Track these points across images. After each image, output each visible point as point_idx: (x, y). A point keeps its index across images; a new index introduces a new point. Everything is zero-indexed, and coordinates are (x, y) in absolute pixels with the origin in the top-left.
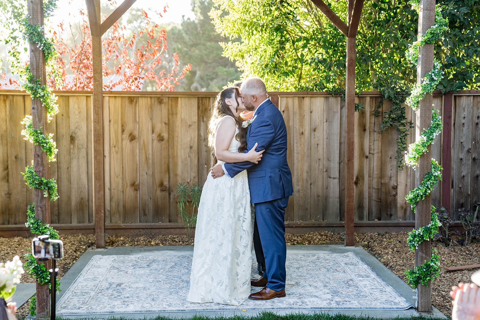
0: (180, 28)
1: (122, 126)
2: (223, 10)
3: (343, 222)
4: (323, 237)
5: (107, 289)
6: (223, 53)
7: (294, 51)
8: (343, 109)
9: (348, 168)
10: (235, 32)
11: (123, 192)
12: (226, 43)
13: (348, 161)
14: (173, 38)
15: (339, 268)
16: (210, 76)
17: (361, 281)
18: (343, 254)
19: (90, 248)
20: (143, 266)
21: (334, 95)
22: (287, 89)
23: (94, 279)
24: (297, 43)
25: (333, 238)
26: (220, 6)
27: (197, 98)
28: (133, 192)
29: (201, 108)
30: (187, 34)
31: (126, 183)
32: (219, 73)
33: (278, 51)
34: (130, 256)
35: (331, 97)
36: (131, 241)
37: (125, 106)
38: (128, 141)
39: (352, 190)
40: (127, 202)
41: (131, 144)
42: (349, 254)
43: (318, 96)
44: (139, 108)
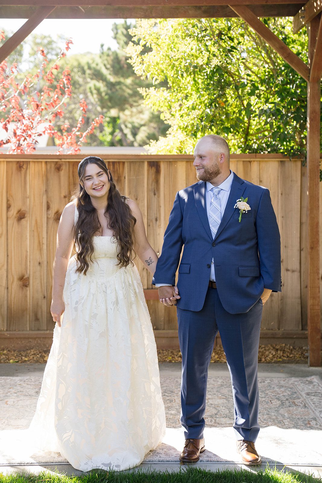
0: (98, 60)
1: (8, 200)
2: (144, 46)
3: (306, 332)
4: (279, 352)
7: (238, 99)
8: (305, 177)
9: (311, 258)
11: (8, 288)
12: (147, 89)
13: (312, 248)
15: (298, 400)
18: (305, 379)
20: (30, 393)
21: (293, 158)
25: (292, 354)
26: (139, 40)
28: (21, 289)
30: (106, 68)
31: (12, 276)
33: (215, 99)
34: (14, 378)
35: (288, 161)
36: (17, 355)
37: (12, 173)
38: (15, 221)
39: (318, 289)
40: (13, 302)
41: (18, 224)
42: (313, 379)
43: (270, 160)
44: (30, 175)
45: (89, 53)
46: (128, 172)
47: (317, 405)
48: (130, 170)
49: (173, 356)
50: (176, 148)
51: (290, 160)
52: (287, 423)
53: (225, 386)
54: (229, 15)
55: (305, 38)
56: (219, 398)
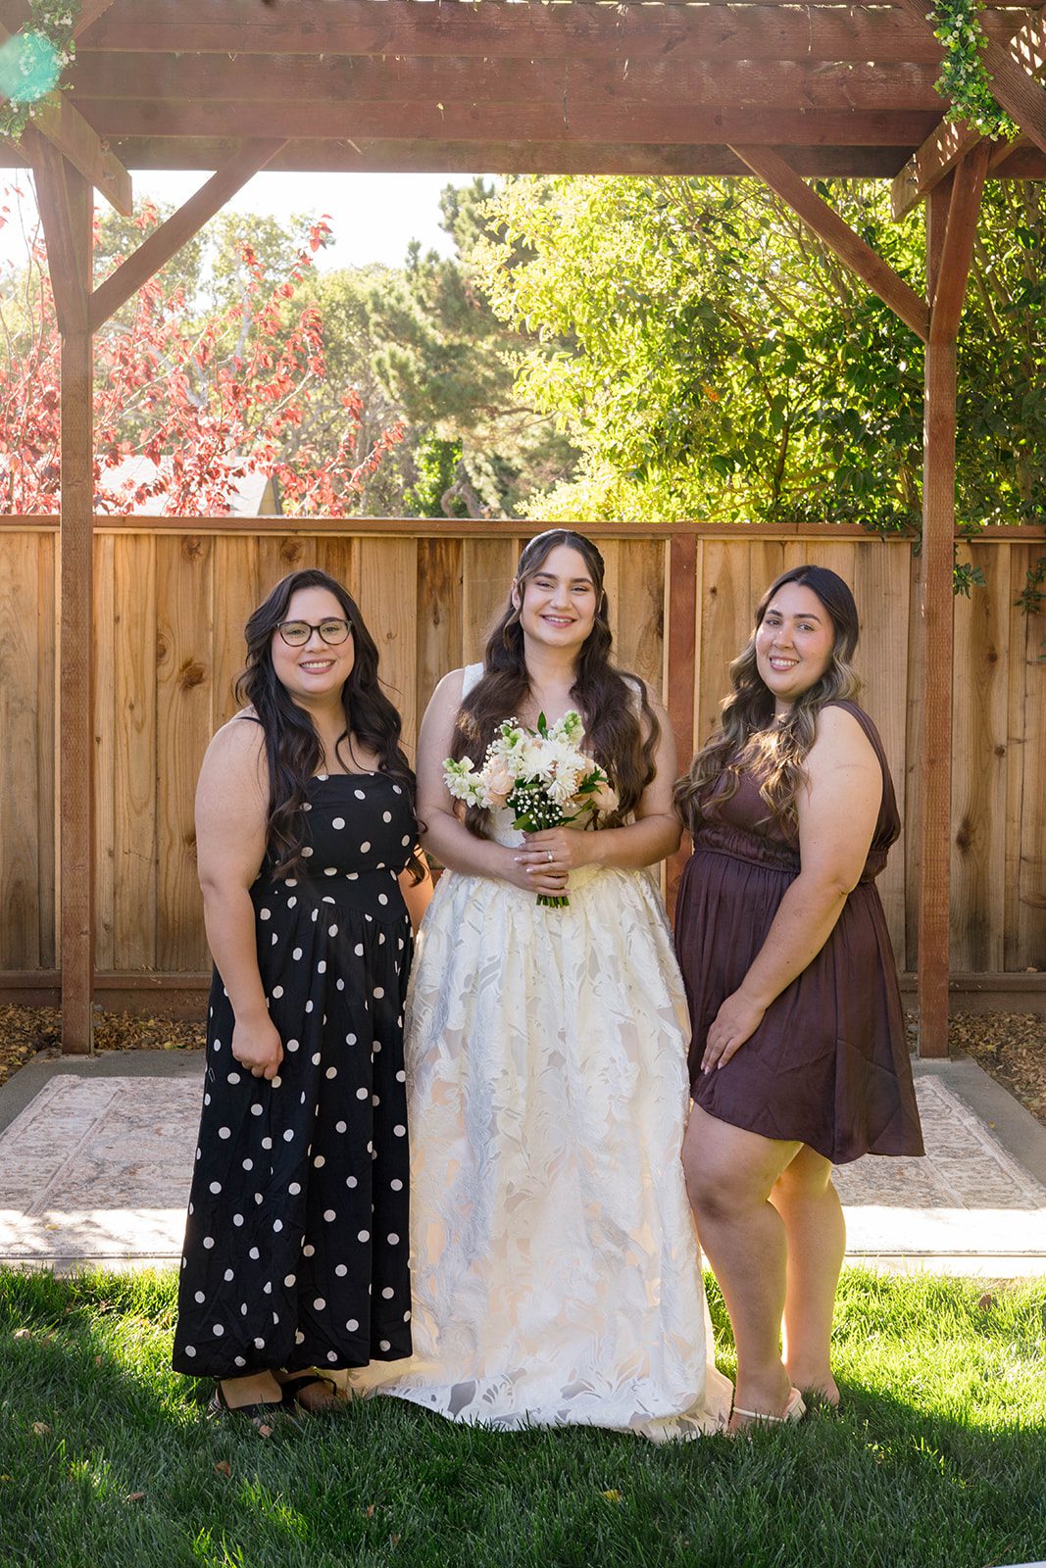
1: (158, 636)
2: (517, 244)
3: (916, 976)
5: (92, 1180)
6: (510, 386)
8: (918, 586)
9: (931, 788)
11: (157, 862)
12: (521, 354)
13: (932, 763)
17: (945, 1166)
19: (44, 1053)
21: (889, 535)
23: (49, 1151)
26: (503, 228)
27: (415, 543)
29: (428, 578)
30: (425, 309)
31: (170, 831)
33: (696, 381)
34: (175, 1081)
35: (876, 542)
36: (181, 1032)
37: (170, 567)
38: (177, 689)
39: (944, 863)
40: (170, 897)
41: (185, 698)
43: (832, 539)
44: (217, 573)
45: (379, 267)
46: (469, 567)
48: (476, 561)
50: (595, 508)
51: (883, 541)
52: (849, 1173)
54: (730, 169)
55: (921, 234)
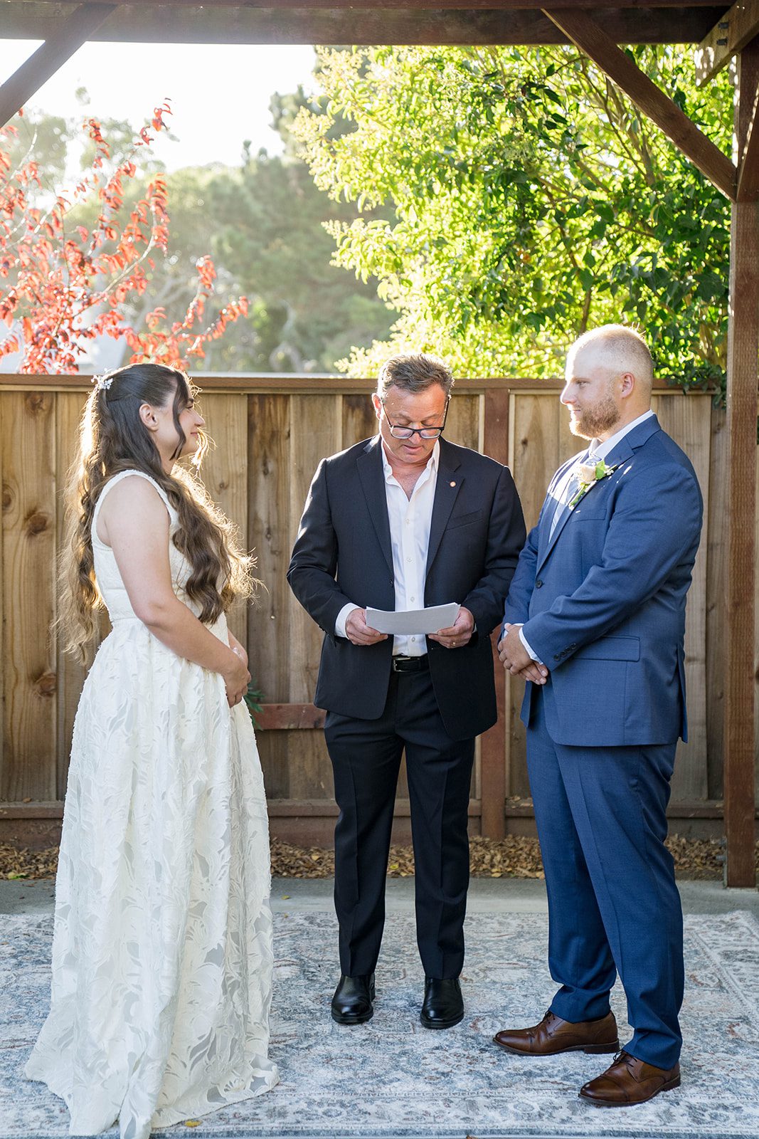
0: (238, 179)
1: (3, 487)
2: (338, 117)
3: (719, 805)
6: (333, 254)
7: (562, 247)
8: (720, 437)
9: (735, 629)
10: (372, 188)
11: (4, 699)
12: (345, 224)
13: (736, 605)
14: (217, 210)
15: (704, 972)
16: (326, 323)
18: (717, 918)
21: (691, 389)
22: (541, 370)
24: (572, 221)
25: (685, 856)
26: (324, 101)
27: (246, 399)
28: (36, 701)
29: (258, 431)
30: (257, 197)
31: (16, 669)
32: (354, 317)
33: (509, 245)
35: (679, 395)
36: (25, 861)
37: (14, 421)
38: (22, 537)
39: (749, 702)
40: (16, 732)
41: (30, 545)
42: (737, 918)
44: (59, 427)
45: (217, 164)
46: (296, 422)
47: (749, 984)
48: (302, 415)
49: (401, 861)
51: (685, 394)
53: (527, 937)
56: (511, 966)
